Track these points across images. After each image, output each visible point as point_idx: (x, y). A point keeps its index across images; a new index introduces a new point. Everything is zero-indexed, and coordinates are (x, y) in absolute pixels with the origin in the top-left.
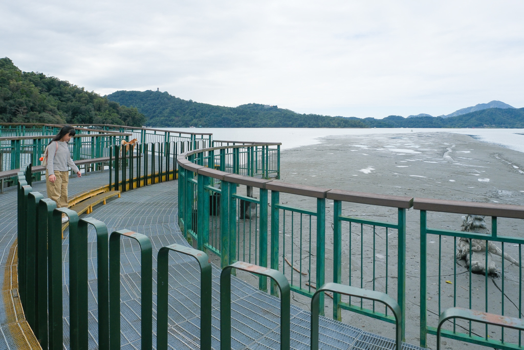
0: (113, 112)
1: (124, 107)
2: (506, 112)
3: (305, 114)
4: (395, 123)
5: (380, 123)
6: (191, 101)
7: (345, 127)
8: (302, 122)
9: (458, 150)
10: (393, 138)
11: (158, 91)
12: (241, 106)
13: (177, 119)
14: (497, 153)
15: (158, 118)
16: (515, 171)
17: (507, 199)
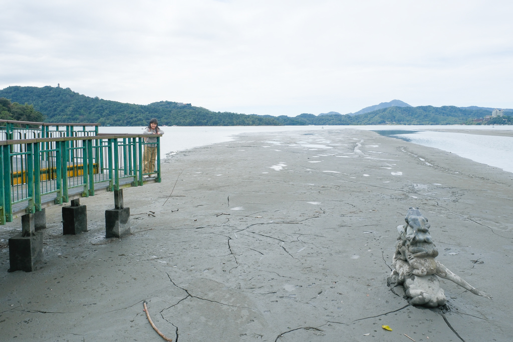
0: (4, 110)
1: (17, 104)
2: (405, 110)
3: (219, 112)
4: (307, 121)
5: (293, 121)
6: (97, 99)
7: (259, 124)
8: (217, 120)
9: (366, 145)
10: (306, 134)
11: (58, 88)
12: (153, 104)
13: (81, 117)
14: (402, 147)
15: (60, 117)
16: (423, 163)
17: (424, 194)
